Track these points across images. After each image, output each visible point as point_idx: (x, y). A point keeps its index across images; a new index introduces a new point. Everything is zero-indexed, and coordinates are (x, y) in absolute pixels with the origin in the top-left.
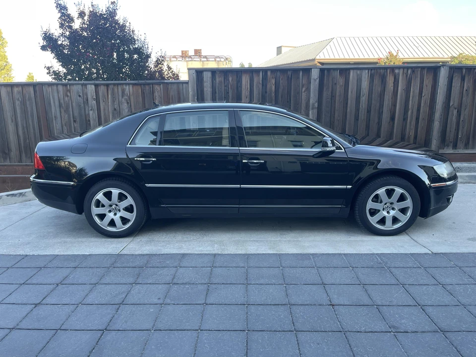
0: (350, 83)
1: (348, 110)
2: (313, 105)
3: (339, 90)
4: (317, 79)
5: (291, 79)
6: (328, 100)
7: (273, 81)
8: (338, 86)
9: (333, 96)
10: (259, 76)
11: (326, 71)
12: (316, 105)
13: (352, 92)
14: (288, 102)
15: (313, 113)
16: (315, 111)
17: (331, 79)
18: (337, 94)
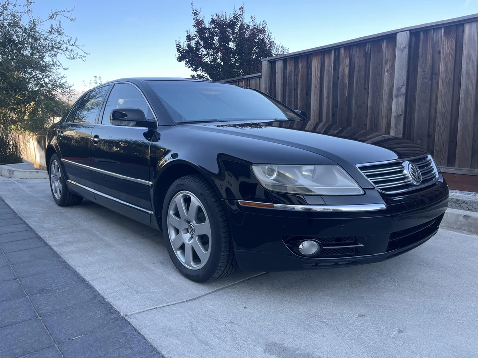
0: (464, 47)
1: (462, 95)
2: (399, 89)
3: (444, 62)
4: (405, 48)
5: (371, 53)
6: (425, 80)
7: (347, 61)
8: (442, 56)
9: (434, 73)
10: (330, 56)
11: (422, 34)
12: (404, 90)
13: (468, 64)
14: (365, 89)
15: (397, 103)
16: (402, 100)
17: (429, 46)
18: (442, 69)
